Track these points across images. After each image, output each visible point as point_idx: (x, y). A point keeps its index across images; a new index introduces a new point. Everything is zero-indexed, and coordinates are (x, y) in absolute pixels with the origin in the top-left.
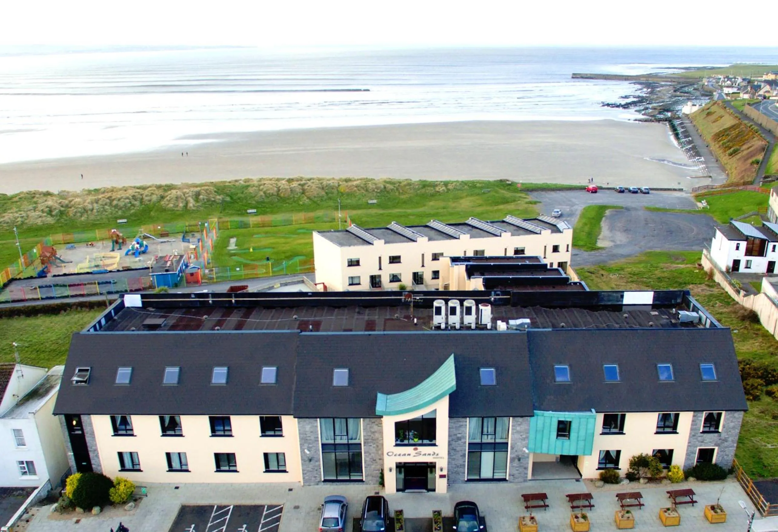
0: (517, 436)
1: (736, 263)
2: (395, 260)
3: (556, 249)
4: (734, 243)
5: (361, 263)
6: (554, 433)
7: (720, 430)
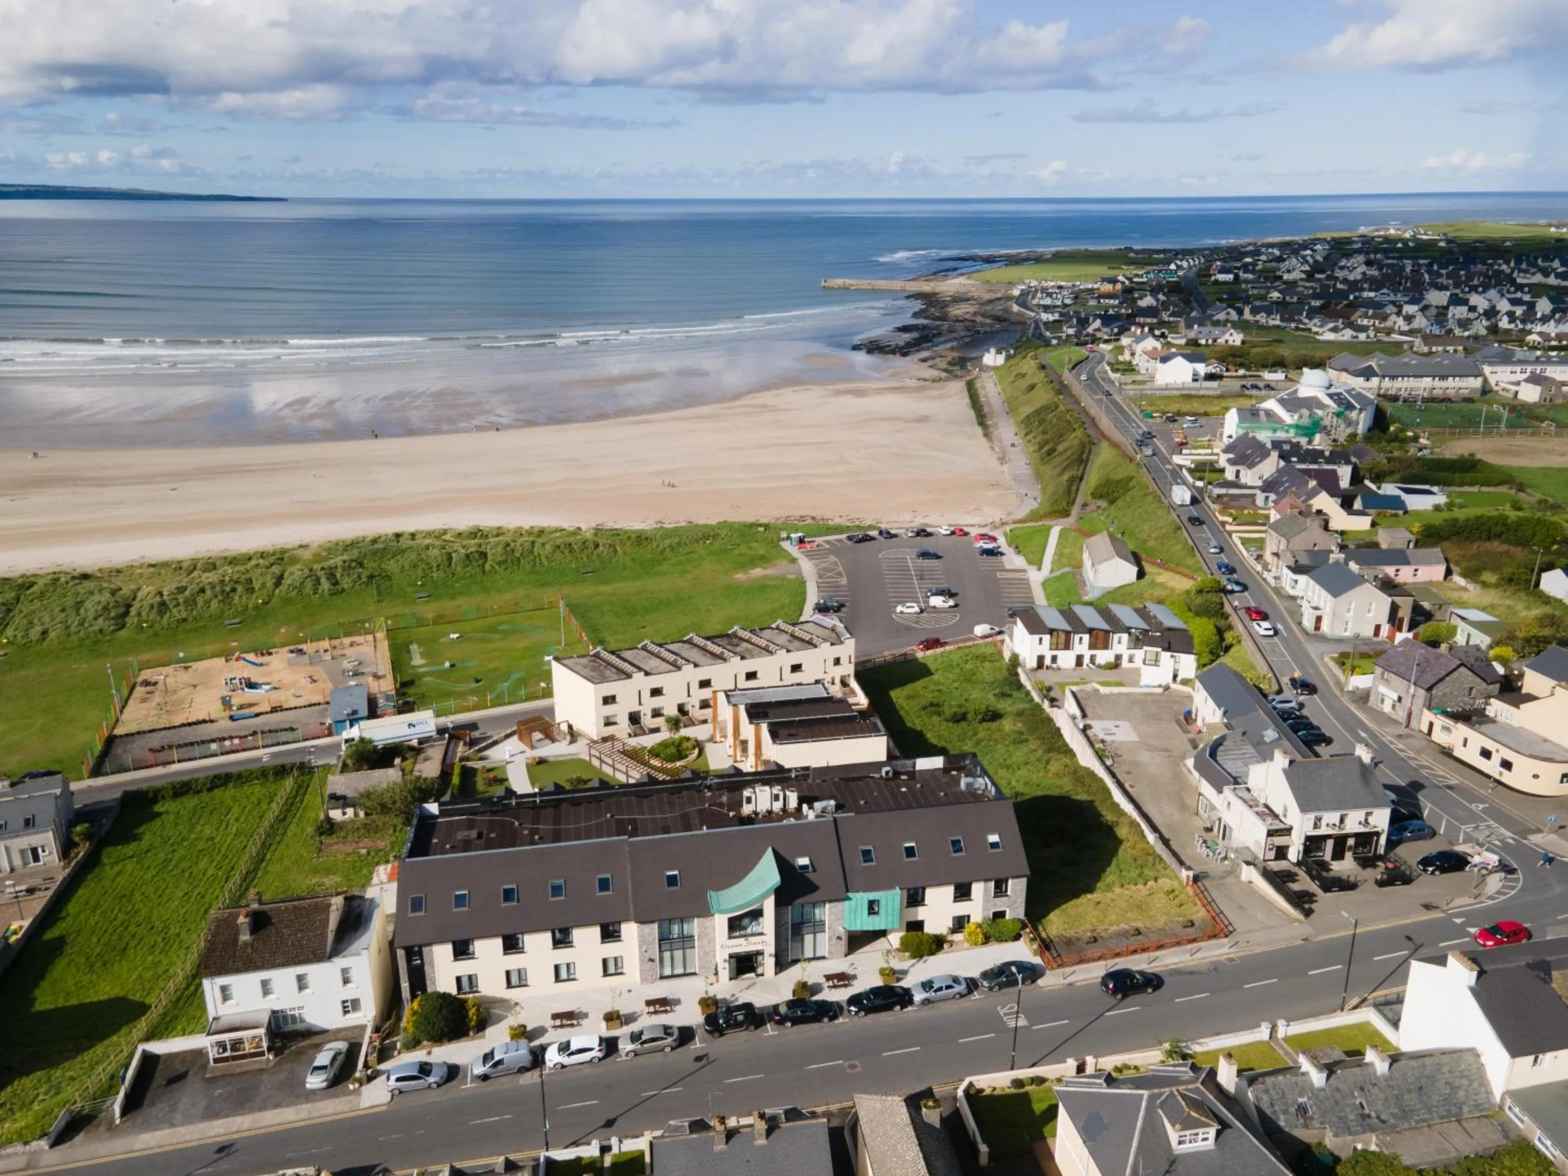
0: (833, 917)
1: (1041, 659)
2: (656, 692)
3: (837, 661)
4: (1037, 637)
5: (617, 700)
6: (866, 912)
7: (1009, 893)
